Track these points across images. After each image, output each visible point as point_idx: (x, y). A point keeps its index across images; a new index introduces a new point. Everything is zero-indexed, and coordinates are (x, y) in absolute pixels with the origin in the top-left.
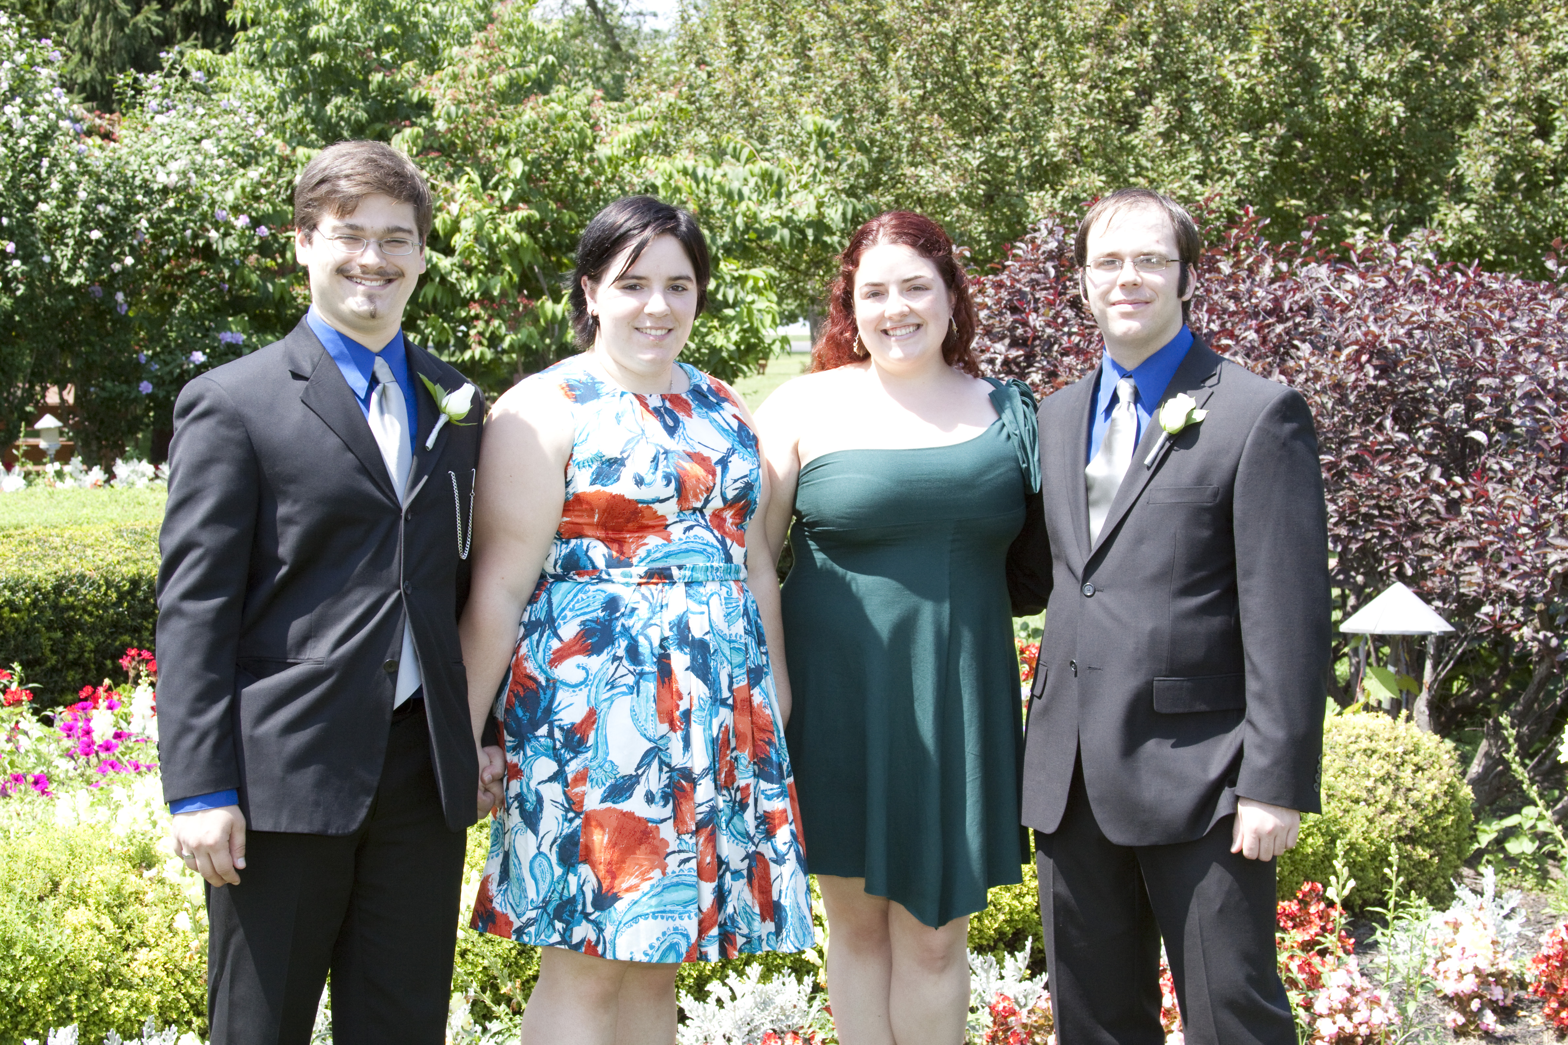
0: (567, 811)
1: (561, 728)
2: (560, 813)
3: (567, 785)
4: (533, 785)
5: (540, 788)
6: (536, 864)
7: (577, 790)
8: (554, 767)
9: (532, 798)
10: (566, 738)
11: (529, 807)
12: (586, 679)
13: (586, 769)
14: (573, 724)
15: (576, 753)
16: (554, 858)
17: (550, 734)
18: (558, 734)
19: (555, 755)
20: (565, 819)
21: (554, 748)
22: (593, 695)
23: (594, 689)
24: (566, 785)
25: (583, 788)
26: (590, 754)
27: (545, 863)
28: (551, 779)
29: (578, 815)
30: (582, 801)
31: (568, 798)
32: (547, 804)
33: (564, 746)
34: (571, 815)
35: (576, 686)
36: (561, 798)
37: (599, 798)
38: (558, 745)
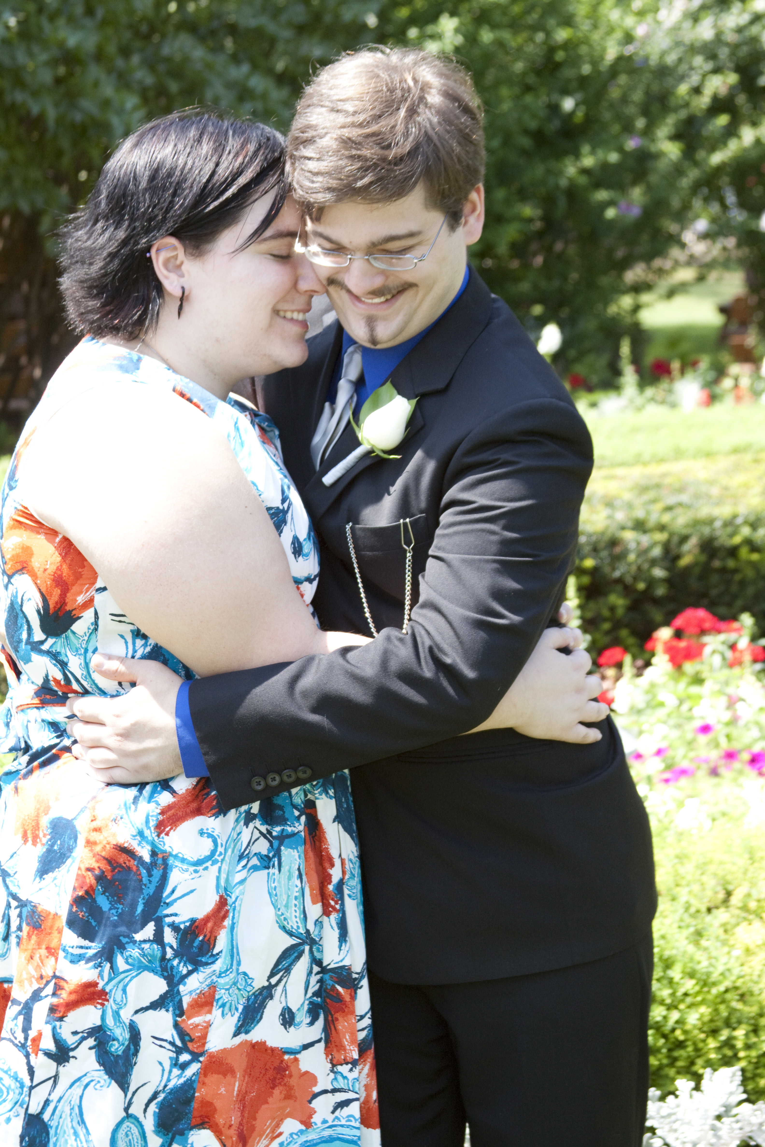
0: (179, 1051)
1: (175, 928)
2: (166, 1055)
3: (181, 1014)
4: (126, 1015)
5: (137, 1018)
6: (121, 1134)
7: (197, 1020)
8: (160, 986)
9: (122, 1034)
10: (181, 942)
11: (116, 1048)
12: (213, 852)
13: (213, 988)
14: (193, 921)
15: (197, 964)
16: (149, 1123)
17: (158, 938)
18: (169, 937)
19: (164, 969)
20: (175, 1063)
21: (163, 958)
22: (223, 876)
23: (225, 867)
24: (180, 1012)
25: (208, 1017)
26: (219, 965)
27: (135, 1131)
28: (155, 1006)
29: (195, 1057)
30: (204, 1037)
31: (182, 1033)
32: (146, 1042)
33: (177, 954)
34: (185, 1057)
35: (199, 863)
36: (170, 1033)
37: (233, 1029)
38: (169, 953)
